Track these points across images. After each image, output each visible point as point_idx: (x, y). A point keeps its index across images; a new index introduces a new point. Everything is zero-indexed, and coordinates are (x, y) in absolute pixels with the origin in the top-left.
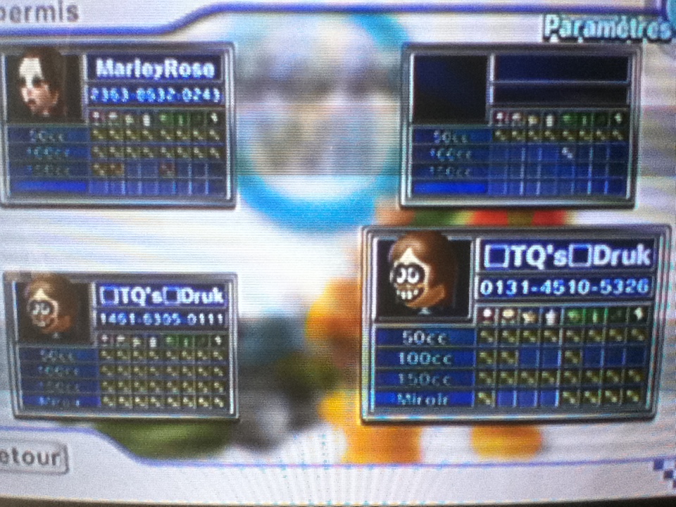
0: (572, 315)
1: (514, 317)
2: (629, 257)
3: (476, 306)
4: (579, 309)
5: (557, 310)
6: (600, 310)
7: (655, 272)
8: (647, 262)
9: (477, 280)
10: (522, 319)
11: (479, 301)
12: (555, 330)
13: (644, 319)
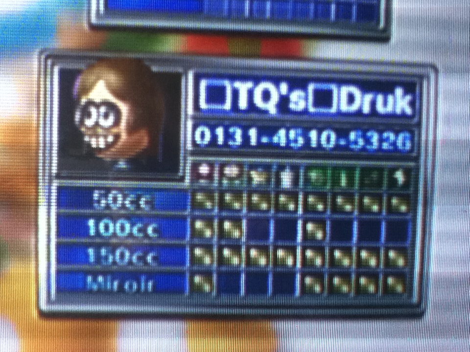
0: (313, 175)
1: (240, 176)
2: (385, 103)
3: (190, 159)
4: (323, 168)
5: (295, 169)
6: (350, 170)
7: (419, 124)
8: (409, 111)
9: (190, 124)
10: (250, 179)
11: (193, 153)
12: (292, 195)
13: (406, 184)
